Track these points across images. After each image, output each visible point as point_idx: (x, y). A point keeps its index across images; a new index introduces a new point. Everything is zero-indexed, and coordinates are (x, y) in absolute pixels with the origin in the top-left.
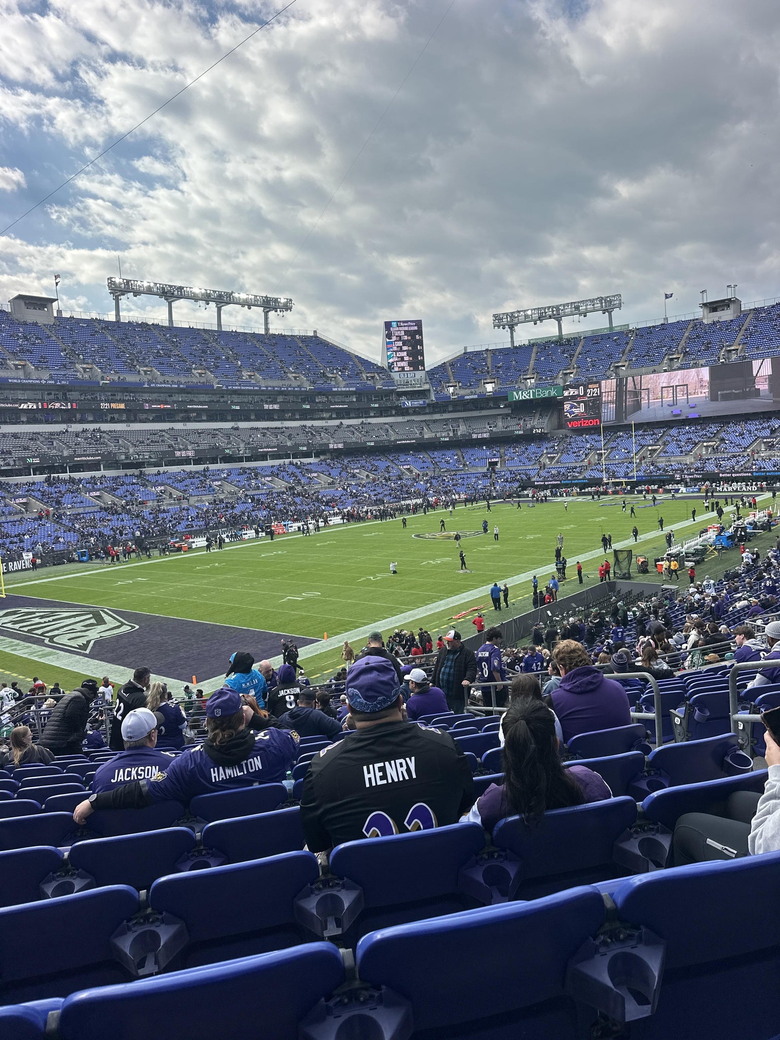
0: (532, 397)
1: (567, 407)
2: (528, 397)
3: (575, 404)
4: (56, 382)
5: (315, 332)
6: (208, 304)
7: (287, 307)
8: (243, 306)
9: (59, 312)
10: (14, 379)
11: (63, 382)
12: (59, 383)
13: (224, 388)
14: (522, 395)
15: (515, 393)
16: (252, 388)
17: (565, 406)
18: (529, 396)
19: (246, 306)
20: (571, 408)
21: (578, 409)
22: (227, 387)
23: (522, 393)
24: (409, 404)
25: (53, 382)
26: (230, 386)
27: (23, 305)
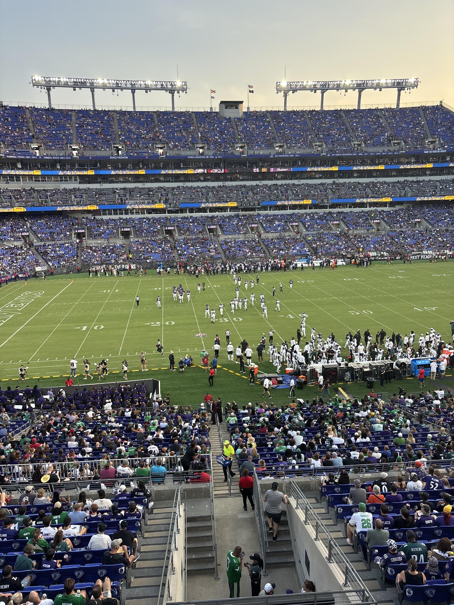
4: (215, 157)
5: (441, 102)
6: (346, 91)
7: (415, 85)
8: (375, 89)
9: (248, 108)
10: (191, 156)
11: (219, 157)
12: (216, 158)
13: (329, 155)
16: (351, 154)
19: (378, 89)
22: (331, 155)
25: (213, 157)
26: (333, 153)
27: (224, 107)
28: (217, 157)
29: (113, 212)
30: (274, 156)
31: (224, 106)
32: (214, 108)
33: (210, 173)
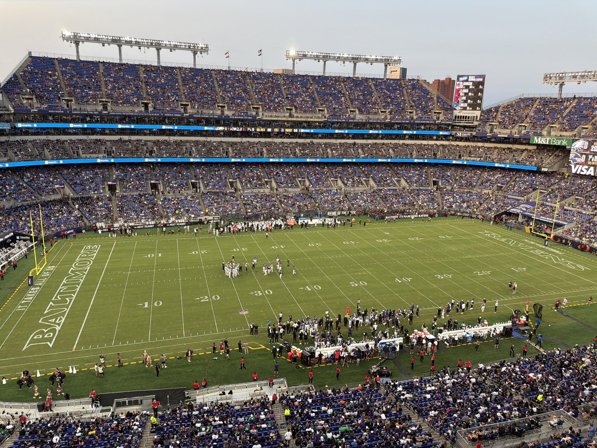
0: (547, 143)
1: (572, 156)
2: (544, 143)
3: (579, 154)
14: (541, 140)
15: (536, 138)
17: (571, 155)
18: (546, 142)
20: (575, 157)
21: (580, 159)
23: (541, 139)
24: (459, 134)
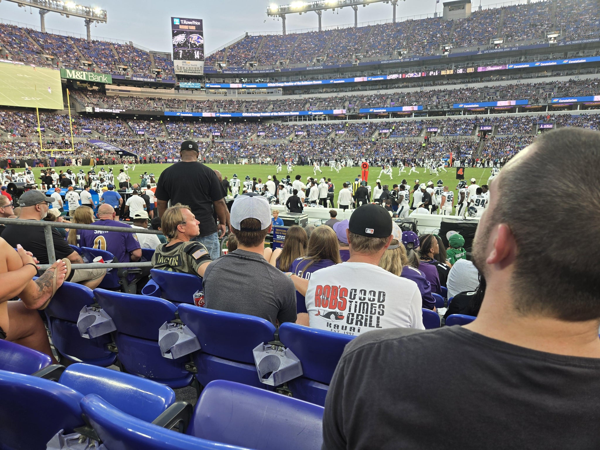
4: (410, 60)
9: (480, 7)
10: (385, 61)
11: (415, 59)
27: (448, 10)
28: (413, 59)
29: (298, 118)
30: (483, 51)
31: (447, 8)
32: (438, 14)
33: (405, 78)
